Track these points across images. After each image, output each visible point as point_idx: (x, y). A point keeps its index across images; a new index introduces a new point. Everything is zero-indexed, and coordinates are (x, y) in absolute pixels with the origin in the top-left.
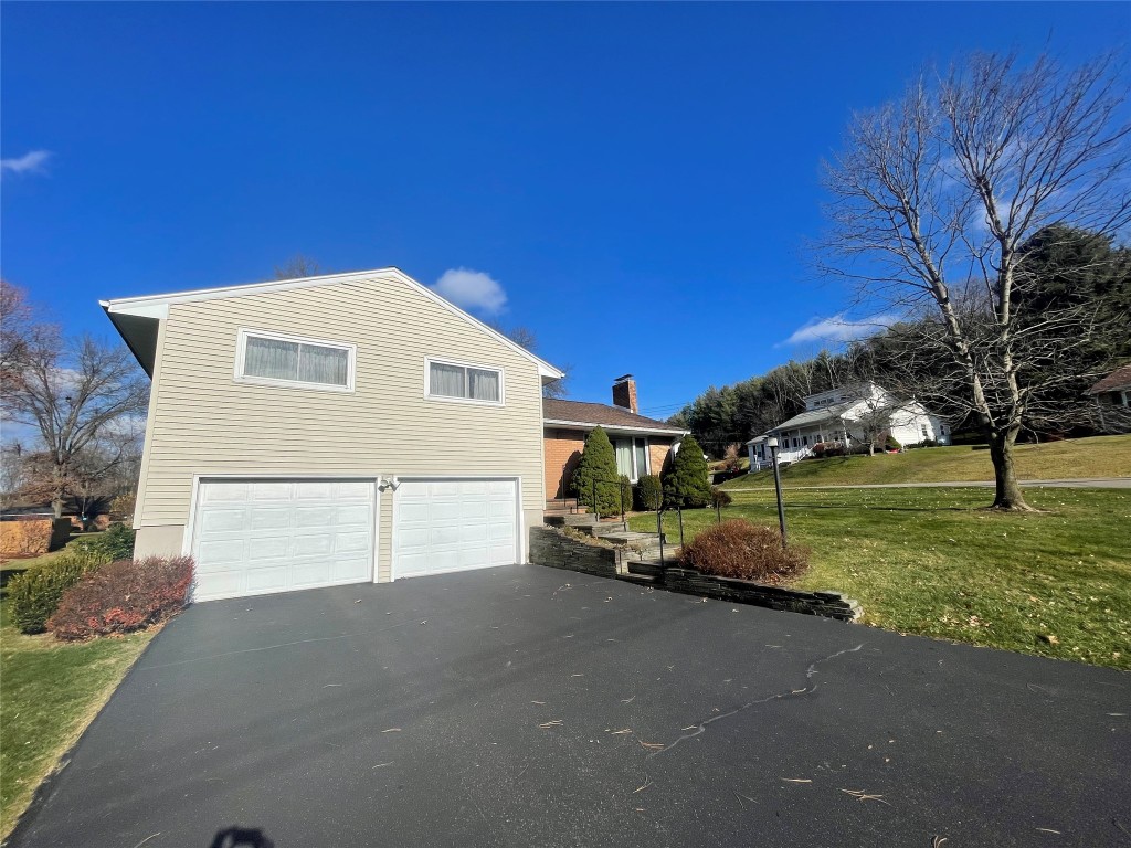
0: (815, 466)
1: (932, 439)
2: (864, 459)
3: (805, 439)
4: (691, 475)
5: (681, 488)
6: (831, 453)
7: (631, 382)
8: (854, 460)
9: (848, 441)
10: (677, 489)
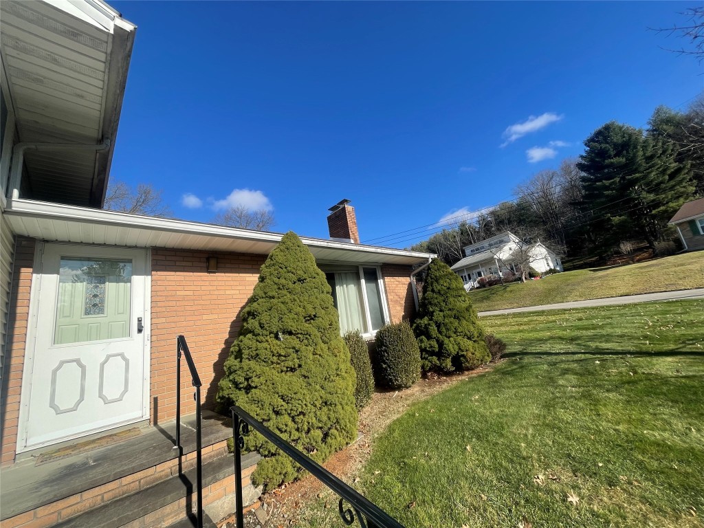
0: (486, 294)
1: (553, 268)
2: (519, 285)
3: (469, 275)
4: (456, 317)
5: (446, 341)
6: (491, 283)
7: (349, 208)
8: (513, 286)
9: (501, 274)
10: (441, 344)
